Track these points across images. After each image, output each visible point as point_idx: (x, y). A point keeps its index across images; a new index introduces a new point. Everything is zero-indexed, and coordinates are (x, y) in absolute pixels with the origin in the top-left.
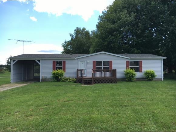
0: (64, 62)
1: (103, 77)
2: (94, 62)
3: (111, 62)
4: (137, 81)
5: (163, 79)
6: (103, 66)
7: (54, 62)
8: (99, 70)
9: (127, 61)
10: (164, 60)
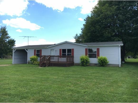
0: (41, 50)
1: (57, 62)
2: (60, 50)
3: (73, 49)
4: (94, 66)
5: (120, 65)
6: (67, 53)
7: (35, 50)
8: (64, 56)
9: (86, 49)
10: (121, 47)
